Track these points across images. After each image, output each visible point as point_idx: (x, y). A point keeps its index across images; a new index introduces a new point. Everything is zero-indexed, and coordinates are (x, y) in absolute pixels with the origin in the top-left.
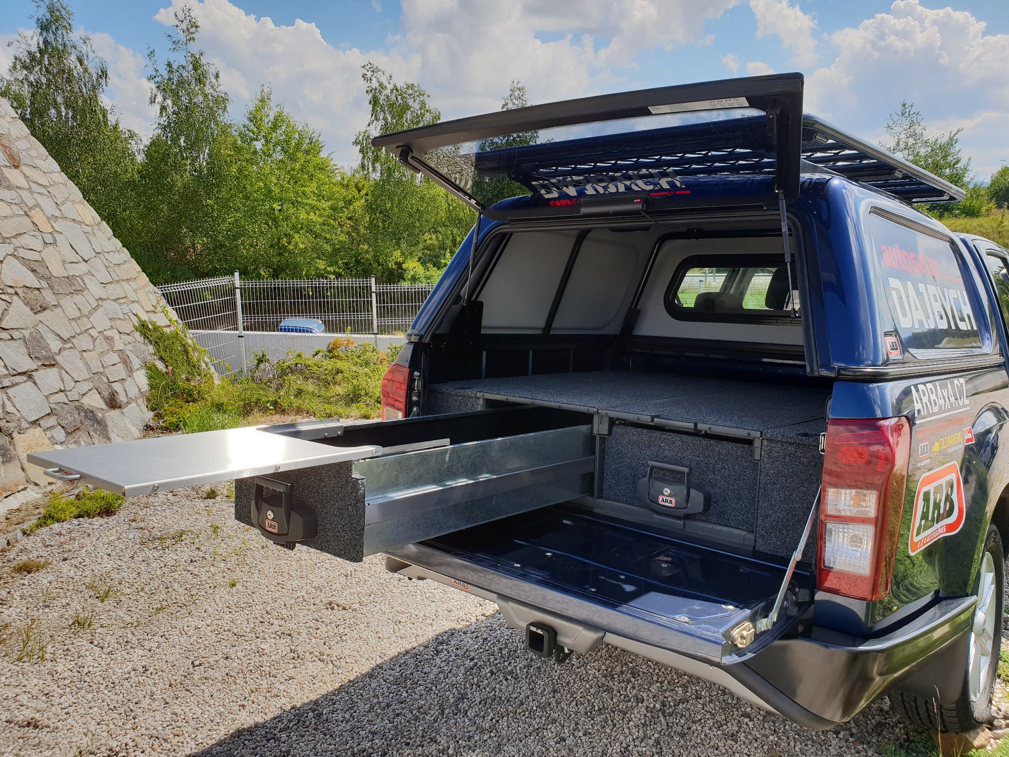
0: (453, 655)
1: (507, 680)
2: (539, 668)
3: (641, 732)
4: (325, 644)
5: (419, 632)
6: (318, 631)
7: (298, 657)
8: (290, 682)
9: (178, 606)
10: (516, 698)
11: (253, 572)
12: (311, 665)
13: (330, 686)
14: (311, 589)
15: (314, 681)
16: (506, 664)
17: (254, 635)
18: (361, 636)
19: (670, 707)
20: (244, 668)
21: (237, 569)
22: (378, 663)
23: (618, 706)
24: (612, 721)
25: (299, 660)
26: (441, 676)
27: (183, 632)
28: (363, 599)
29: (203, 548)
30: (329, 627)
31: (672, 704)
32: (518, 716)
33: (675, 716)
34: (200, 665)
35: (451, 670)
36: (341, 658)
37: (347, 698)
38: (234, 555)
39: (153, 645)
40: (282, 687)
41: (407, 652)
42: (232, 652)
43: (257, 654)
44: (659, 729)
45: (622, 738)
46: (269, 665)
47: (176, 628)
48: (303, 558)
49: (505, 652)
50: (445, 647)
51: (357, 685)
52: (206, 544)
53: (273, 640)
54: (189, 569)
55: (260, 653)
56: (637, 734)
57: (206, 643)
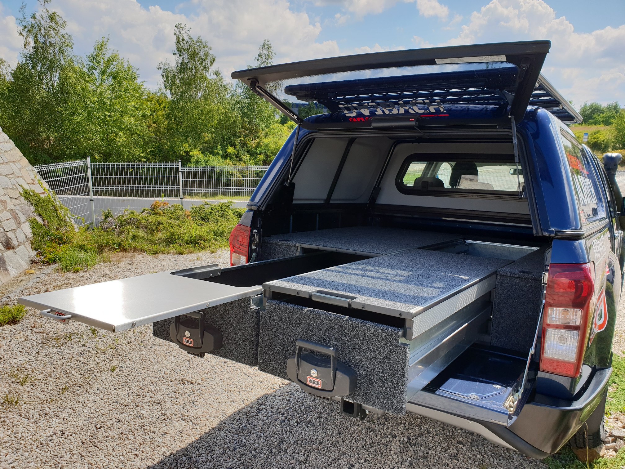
0: (270, 412)
1: (308, 427)
2: (326, 418)
3: (399, 457)
4: (183, 408)
5: (245, 397)
6: (178, 400)
7: (168, 418)
8: (165, 436)
9: (77, 386)
10: (316, 439)
11: (125, 360)
12: (177, 423)
13: (193, 438)
14: (167, 371)
15: (182, 435)
16: (305, 416)
17: (134, 405)
18: (207, 401)
19: (413, 440)
20: (132, 428)
21: (114, 358)
22: (222, 419)
23: (381, 441)
24: (380, 451)
25: (169, 421)
26: (265, 427)
27: (85, 405)
28: (203, 377)
29: (87, 345)
30: (184, 397)
31: (414, 437)
32: (320, 451)
33: (417, 446)
34: (101, 427)
35: (271, 422)
36: (197, 418)
37: (207, 445)
38: (109, 349)
39: (65, 415)
40: (161, 440)
41: (240, 412)
42: (122, 417)
43: (140, 418)
44: (410, 455)
45: (389, 462)
46: (149, 425)
47: (79, 402)
48: (157, 350)
49: (303, 408)
50: (264, 407)
51: (211, 436)
52: (89, 342)
53: (149, 407)
54: (80, 359)
55: (141, 417)
56: (397, 459)
57: (102, 411)
